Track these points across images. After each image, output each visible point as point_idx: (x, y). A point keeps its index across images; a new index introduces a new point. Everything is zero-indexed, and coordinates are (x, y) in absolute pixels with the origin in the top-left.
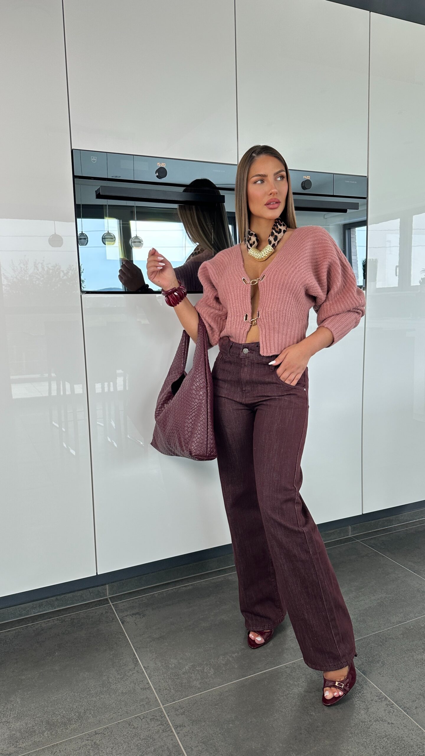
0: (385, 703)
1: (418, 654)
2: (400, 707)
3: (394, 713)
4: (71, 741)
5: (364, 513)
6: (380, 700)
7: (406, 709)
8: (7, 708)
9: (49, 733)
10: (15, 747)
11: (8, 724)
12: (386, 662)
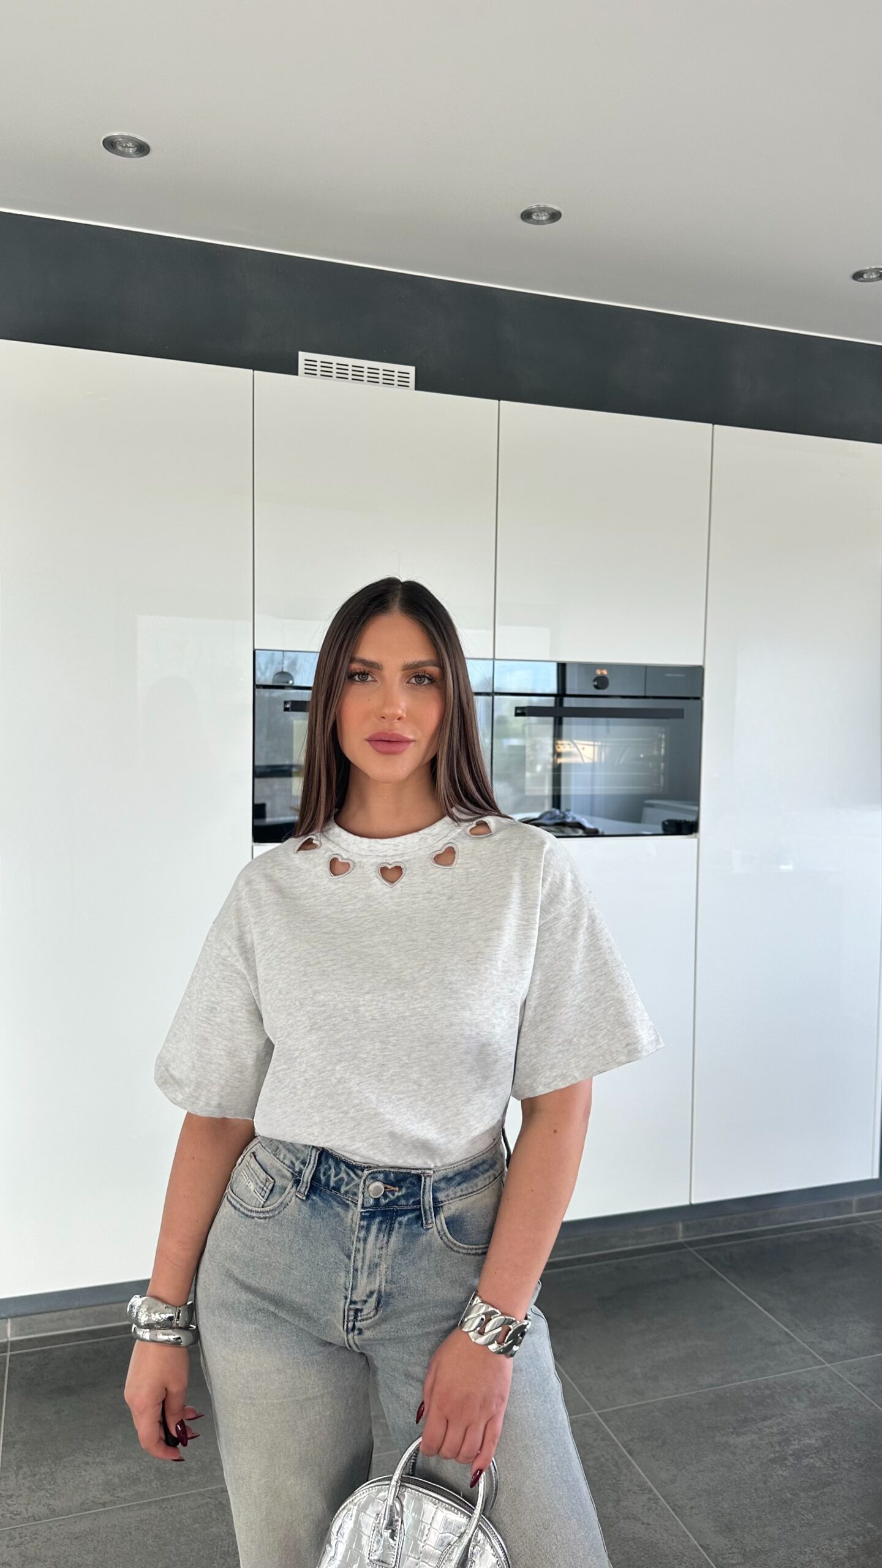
0: (647, 1496)
1: (722, 1435)
2: (668, 1503)
3: (656, 1512)
4: (187, 1496)
5: (693, 1202)
6: (641, 1492)
7: (676, 1507)
8: (103, 1446)
9: (158, 1483)
10: (111, 1495)
11: (103, 1466)
12: (668, 1441)
